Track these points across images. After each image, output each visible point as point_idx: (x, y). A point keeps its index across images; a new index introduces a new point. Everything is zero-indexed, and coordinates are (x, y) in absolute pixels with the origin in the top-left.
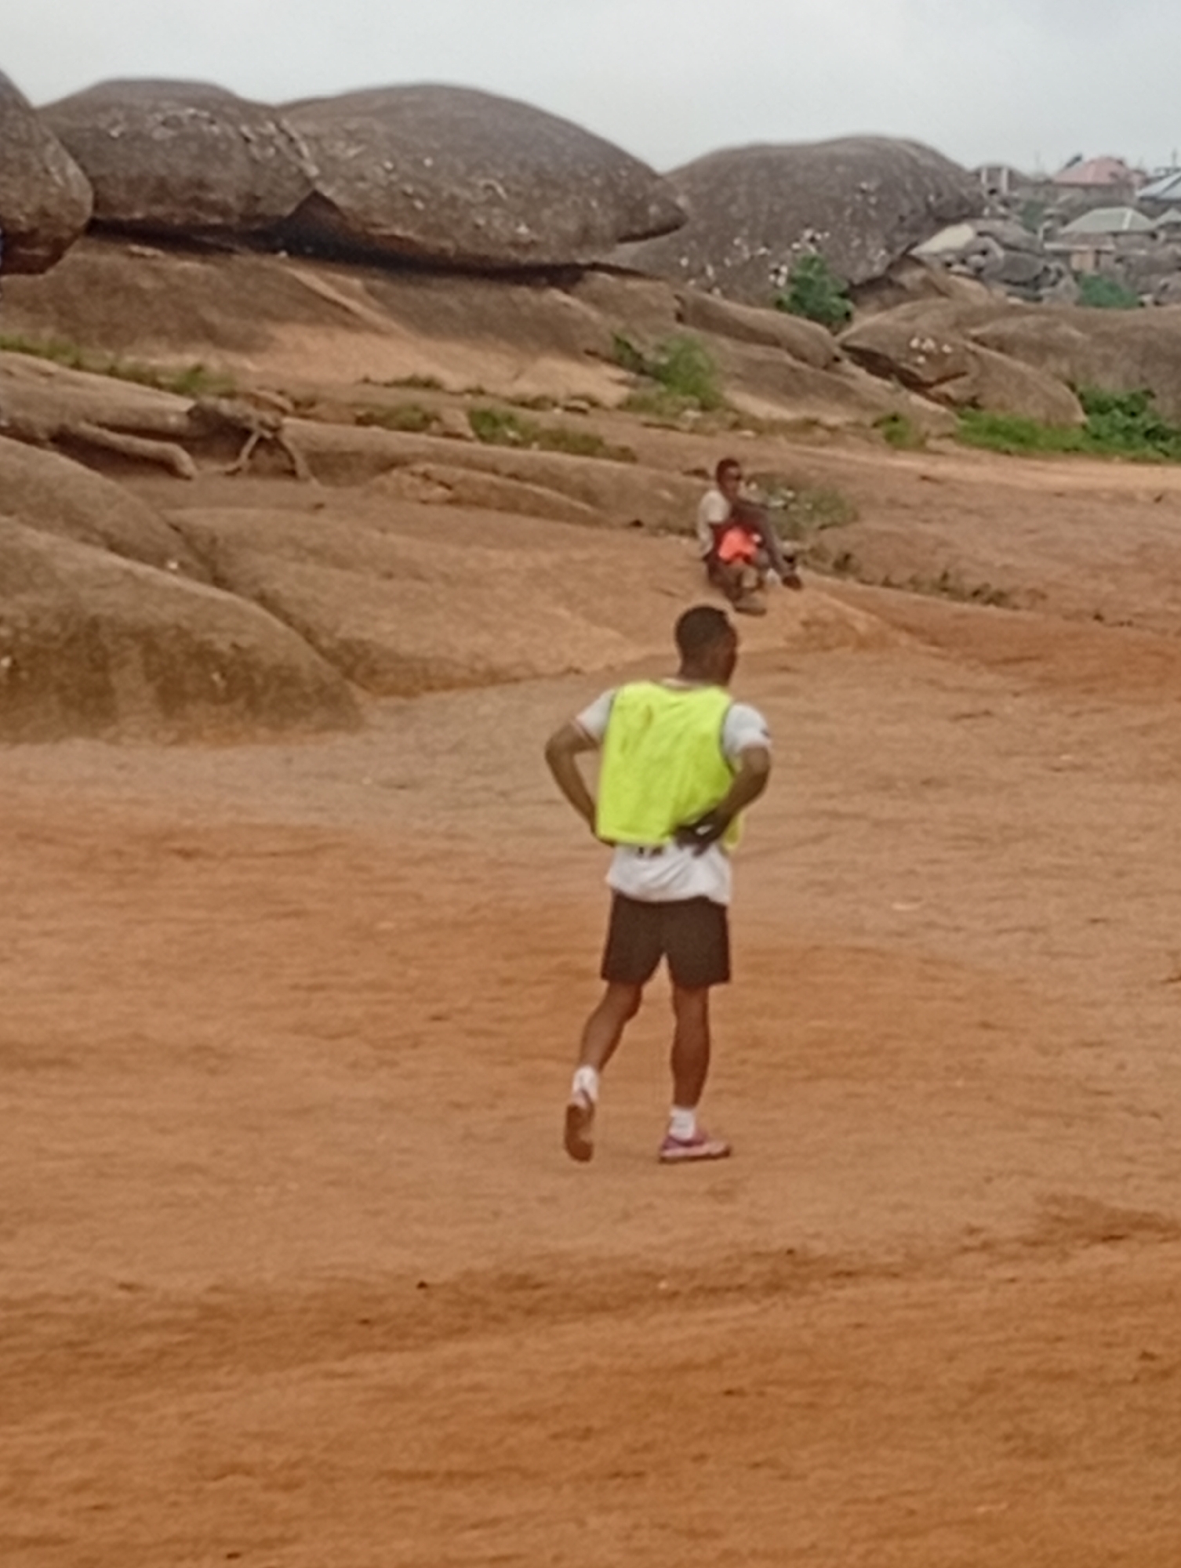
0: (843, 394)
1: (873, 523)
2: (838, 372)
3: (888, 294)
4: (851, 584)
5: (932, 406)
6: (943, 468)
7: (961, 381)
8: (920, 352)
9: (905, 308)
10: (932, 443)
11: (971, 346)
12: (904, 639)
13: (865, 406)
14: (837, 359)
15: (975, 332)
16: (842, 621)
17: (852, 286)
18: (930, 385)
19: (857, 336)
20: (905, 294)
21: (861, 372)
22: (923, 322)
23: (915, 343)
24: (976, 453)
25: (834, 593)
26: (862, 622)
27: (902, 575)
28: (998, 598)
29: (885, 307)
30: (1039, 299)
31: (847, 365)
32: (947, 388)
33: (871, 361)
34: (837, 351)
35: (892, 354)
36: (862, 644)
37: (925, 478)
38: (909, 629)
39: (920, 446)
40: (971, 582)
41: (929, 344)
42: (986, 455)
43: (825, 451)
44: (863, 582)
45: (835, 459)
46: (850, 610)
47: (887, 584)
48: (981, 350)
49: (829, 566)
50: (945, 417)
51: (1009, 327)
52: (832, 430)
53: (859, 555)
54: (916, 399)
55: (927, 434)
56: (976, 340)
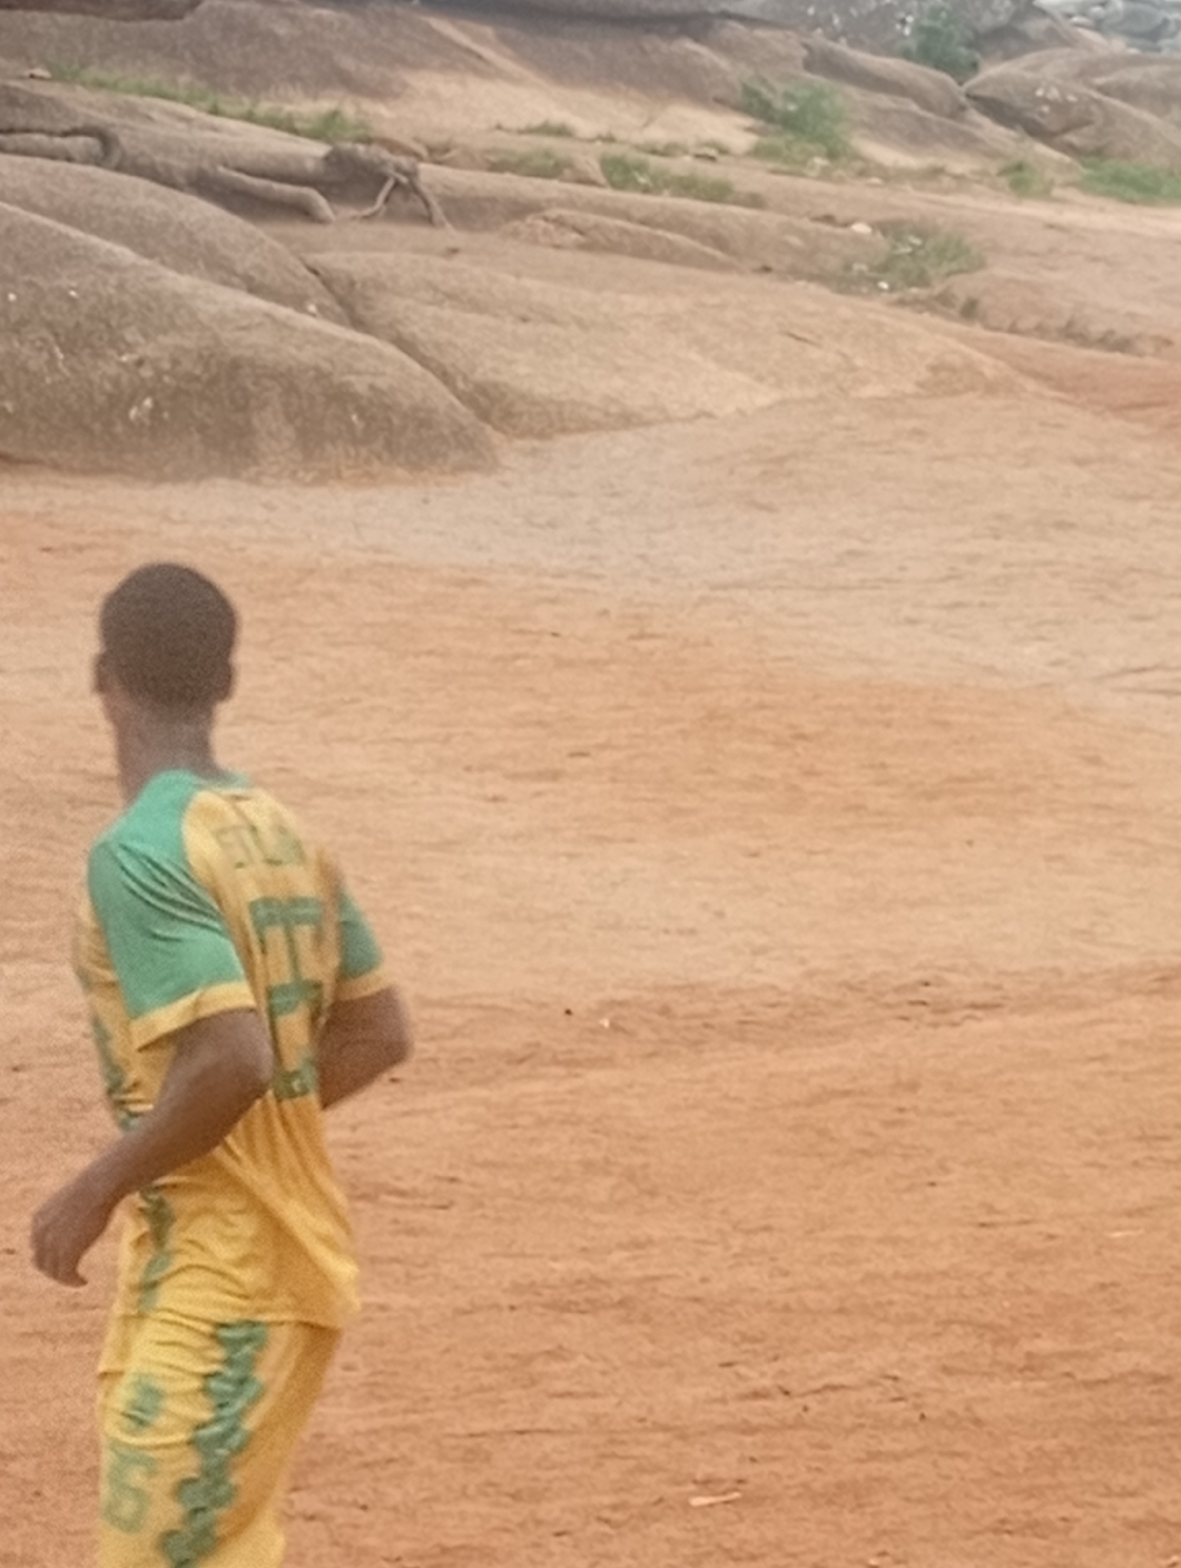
0: (968, 143)
1: (1000, 270)
2: (962, 120)
3: (1014, 45)
4: (977, 330)
5: (1055, 155)
6: (1069, 216)
7: (1085, 130)
8: (1045, 100)
9: (1030, 58)
10: (1057, 192)
11: (1096, 95)
12: (1031, 385)
13: (992, 154)
14: (963, 108)
15: (1100, 81)
16: (970, 366)
17: (977, 34)
18: (1053, 134)
19: (983, 84)
20: (1028, 44)
21: (986, 122)
22: (1049, 72)
23: (1040, 93)
24: (1100, 202)
25: (962, 339)
26: (989, 367)
27: (1029, 322)
28: (1123, 345)
29: (1008, 56)
30: (1159, 50)
31: (974, 116)
32: (1072, 138)
33: (997, 109)
34: (963, 100)
35: (1018, 102)
36: (991, 389)
37: (1051, 226)
38: (1036, 375)
39: (1045, 195)
40: (1097, 329)
41: (1054, 94)
42: (1111, 204)
43: (950, 199)
44: (988, 327)
45: (962, 207)
46: (977, 355)
47: (1013, 330)
48: (1106, 99)
49: (954, 312)
50: (1069, 167)
51: (1134, 76)
52: (958, 178)
53: (986, 302)
54: (1041, 149)
55: (1052, 183)
56: (1100, 89)
